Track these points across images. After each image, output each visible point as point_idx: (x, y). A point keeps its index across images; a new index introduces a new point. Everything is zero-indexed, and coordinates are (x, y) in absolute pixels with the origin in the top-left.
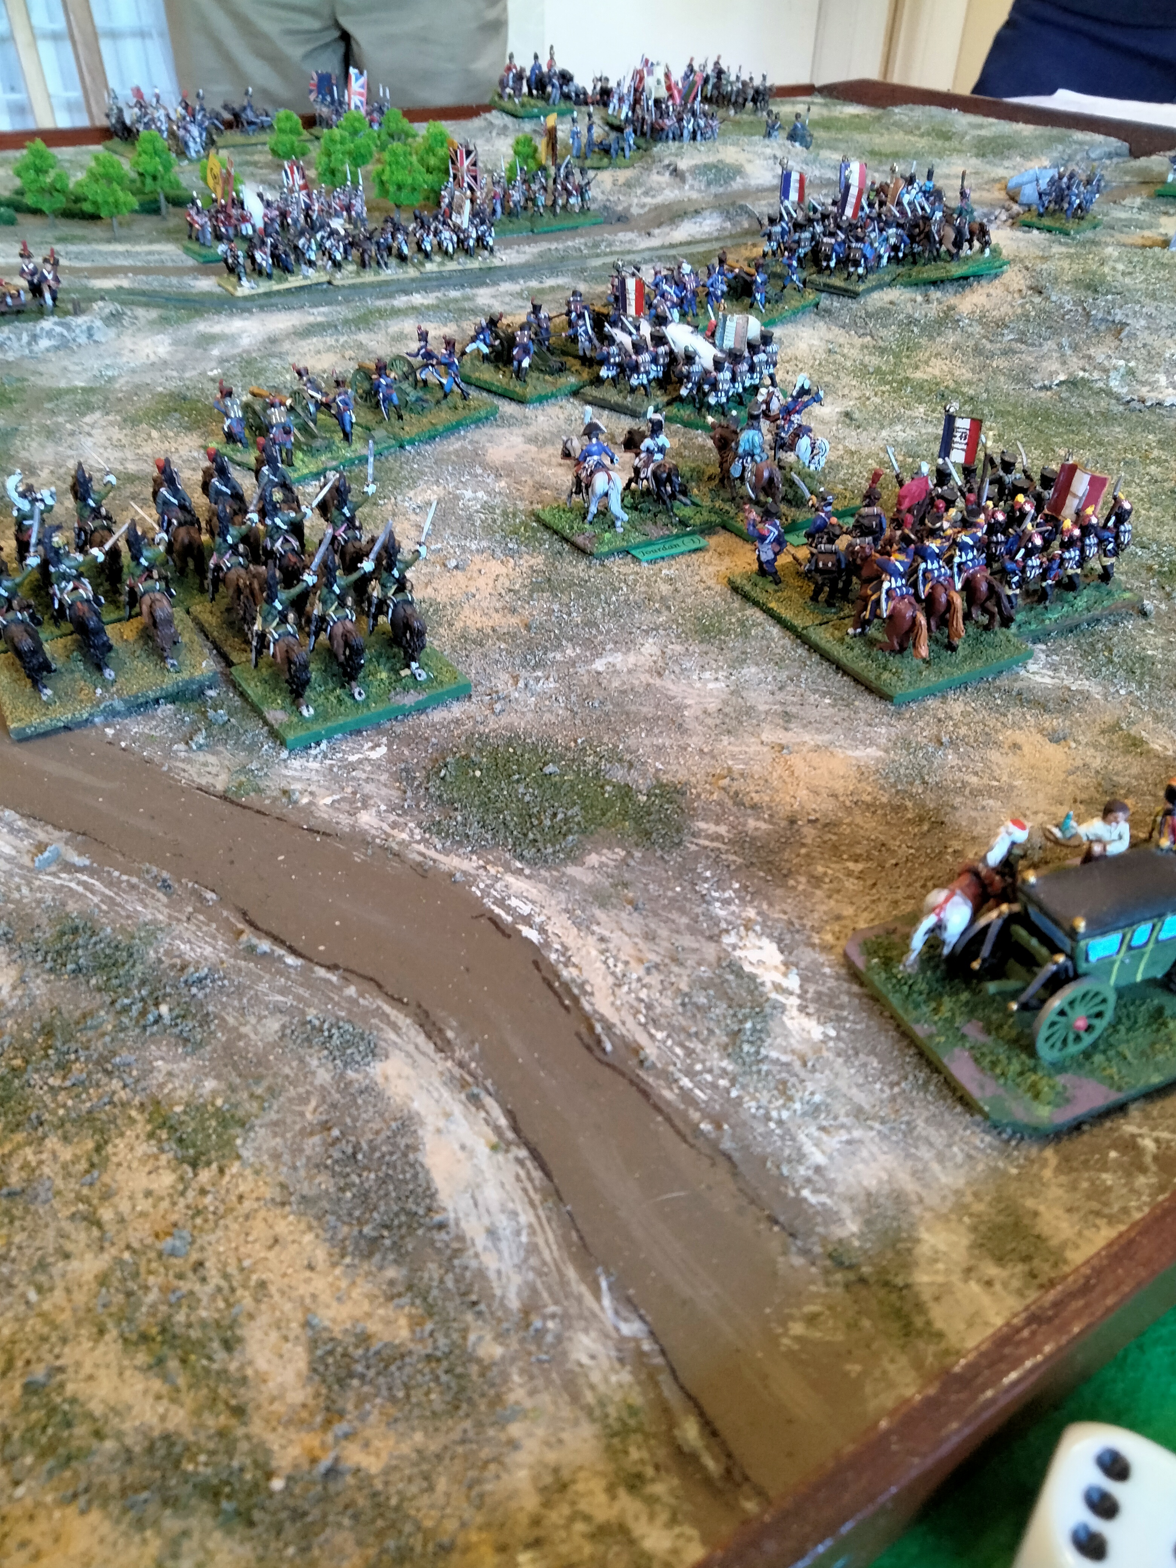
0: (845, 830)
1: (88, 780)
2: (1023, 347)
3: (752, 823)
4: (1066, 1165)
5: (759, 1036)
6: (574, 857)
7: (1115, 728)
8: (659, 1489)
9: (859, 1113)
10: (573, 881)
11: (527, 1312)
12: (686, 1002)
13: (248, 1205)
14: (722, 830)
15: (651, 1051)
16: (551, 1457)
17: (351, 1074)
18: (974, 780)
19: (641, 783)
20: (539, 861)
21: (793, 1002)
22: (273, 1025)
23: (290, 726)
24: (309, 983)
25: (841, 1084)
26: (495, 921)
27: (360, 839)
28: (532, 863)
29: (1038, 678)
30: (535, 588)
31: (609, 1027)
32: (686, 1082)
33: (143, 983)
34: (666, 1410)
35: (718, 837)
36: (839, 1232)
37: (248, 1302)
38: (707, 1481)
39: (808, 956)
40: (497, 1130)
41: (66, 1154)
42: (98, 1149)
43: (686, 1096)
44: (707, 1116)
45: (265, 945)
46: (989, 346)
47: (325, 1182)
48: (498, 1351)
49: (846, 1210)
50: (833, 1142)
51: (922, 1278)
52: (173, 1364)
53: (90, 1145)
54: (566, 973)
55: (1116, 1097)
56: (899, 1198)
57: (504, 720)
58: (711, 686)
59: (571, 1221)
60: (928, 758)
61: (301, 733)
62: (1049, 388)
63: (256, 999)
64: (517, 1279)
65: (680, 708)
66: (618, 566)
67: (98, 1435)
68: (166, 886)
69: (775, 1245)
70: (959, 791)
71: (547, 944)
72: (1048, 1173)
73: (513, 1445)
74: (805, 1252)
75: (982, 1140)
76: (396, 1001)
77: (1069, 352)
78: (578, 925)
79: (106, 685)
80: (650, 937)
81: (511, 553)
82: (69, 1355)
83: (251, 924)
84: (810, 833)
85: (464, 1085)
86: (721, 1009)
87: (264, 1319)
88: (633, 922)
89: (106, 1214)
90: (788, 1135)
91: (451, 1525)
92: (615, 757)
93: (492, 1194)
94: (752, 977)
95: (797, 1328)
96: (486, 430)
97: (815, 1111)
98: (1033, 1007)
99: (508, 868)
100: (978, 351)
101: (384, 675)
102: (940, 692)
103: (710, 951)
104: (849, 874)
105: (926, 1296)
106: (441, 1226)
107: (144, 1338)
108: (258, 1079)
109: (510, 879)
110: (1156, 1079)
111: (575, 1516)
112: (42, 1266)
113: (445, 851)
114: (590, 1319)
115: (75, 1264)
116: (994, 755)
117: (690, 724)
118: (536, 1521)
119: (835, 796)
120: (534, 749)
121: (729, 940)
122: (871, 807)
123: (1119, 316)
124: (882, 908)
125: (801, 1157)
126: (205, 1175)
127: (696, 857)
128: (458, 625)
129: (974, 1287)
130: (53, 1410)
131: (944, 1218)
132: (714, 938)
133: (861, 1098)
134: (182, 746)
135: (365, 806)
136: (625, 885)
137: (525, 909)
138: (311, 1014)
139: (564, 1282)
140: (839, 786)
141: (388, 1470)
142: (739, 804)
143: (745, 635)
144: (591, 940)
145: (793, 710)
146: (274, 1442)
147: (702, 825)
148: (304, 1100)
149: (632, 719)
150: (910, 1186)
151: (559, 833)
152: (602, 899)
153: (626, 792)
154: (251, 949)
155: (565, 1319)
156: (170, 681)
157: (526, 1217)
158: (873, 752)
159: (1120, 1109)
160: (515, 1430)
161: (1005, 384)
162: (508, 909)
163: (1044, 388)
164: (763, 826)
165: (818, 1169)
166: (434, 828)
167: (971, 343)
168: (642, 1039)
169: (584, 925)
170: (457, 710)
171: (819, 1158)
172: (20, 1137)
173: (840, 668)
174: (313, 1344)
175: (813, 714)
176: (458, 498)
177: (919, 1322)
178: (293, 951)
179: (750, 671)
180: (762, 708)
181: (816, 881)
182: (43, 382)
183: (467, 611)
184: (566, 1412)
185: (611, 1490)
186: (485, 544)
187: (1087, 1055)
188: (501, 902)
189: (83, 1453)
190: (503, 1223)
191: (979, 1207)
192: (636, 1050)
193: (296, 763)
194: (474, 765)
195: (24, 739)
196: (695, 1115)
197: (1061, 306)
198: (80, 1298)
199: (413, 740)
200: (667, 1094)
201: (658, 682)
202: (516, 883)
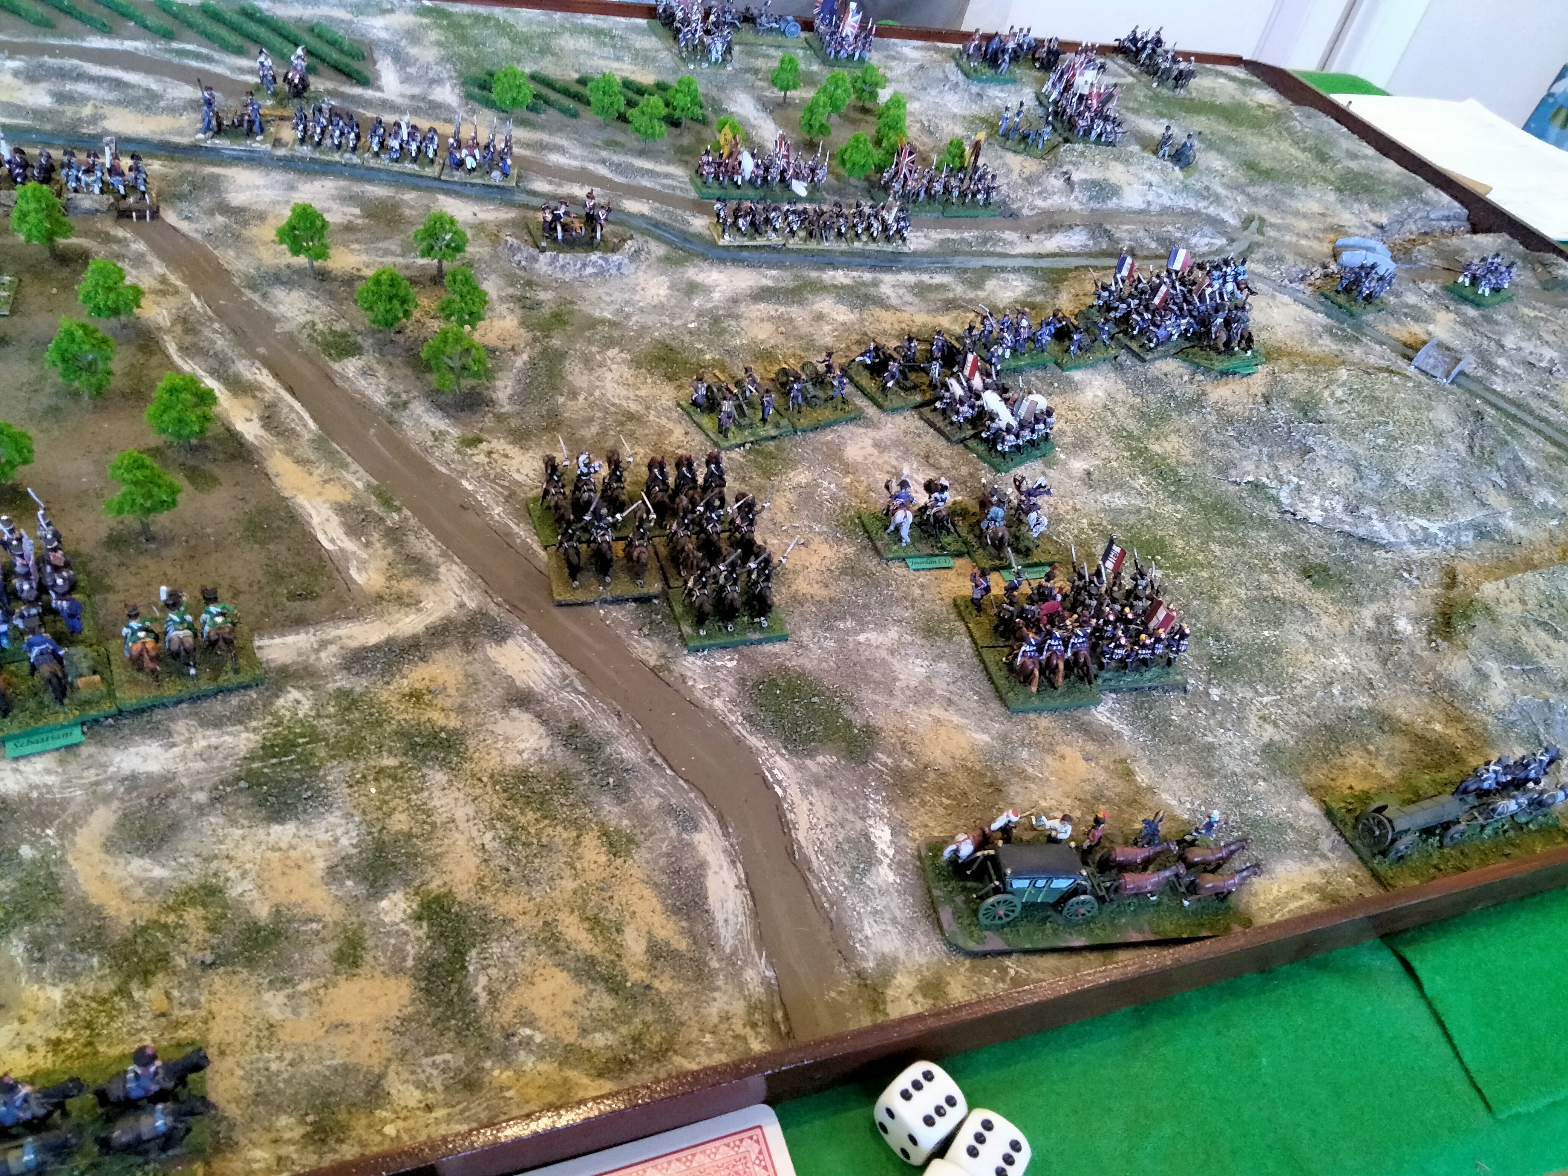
0: (950, 779)
1: (589, 640)
2: (1236, 444)
3: (905, 761)
4: (972, 969)
5: (865, 872)
6: (811, 755)
7: (1123, 761)
8: (762, 1030)
9: (894, 921)
10: (806, 768)
11: (732, 954)
12: (838, 846)
13: (634, 879)
14: (889, 761)
15: (815, 865)
16: (727, 1008)
17: (685, 836)
18: (1030, 770)
19: (858, 722)
20: (794, 752)
21: (888, 861)
22: (656, 802)
23: (692, 637)
24: (675, 786)
25: (892, 906)
26: (764, 779)
27: (712, 713)
28: (790, 752)
29: (1099, 716)
30: (844, 571)
31: (800, 848)
32: (825, 883)
33: (603, 764)
34: (773, 1006)
35: (885, 765)
36: (864, 965)
37: (628, 918)
38: (780, 1033)
39: (903, 841)
40: (740, 879)
41: (565, 835)
42: (578, 837)
43: (823, 888)
44: (828, 900)
45: (659, 760)
46: (1214, 435)
47: (665, 879)
48: (717, 966)
49: (871, 957)
50: (877, 929)
51: (890, 992)
52: (597, 931)
53: (575, 834)
54: (790, 816)
55: (1006, 947)
56: (895, 960)
57: (801, 660)
58: (917, 669)
59: (759, 926)
60: (1013, 749)
61: (697, 643)
62: (1238, 484)
63: (650, 785)
64: (731, 942)
65: (896, 679)
66: (897, 569)
67: (568, 948)
68: (619, 715)
69: (837, 961)
70: (1018, 774)
71: (785, 798)
72: (962, 970)
73: (715, 1000)
74: (848, 968)
75: (940, 946)
76: (710, 806)
77: (1265, 459)
78: (802, 792)
79: (605, 585)
80: (834, 809)
81: (838, 541)
82: (561, 916)
83: (654, 746)
84: (932, 775)
85: (730, 855)
86: (853, 855)
87: (633, 926)
88: (828, 799)
89: (578, 866)
90: (860, 920)
91: (685, 1018)
92: (850, 702)
93: (730, 906)
94: (873, 844)
95: (833, 994)
96: (851, 427)
97: (875, 912)
98: (983, 898)
99: (778, 753)
100: (1205, 437)
101: (745, 619)
102: (1039, 711)
103: (859, 824)
104: (941, 804)
105: (889, 999)
106: (707, 911)
107: (588, 919)
108: (646, 826)
109: (778, 758)
110: (1028, 946)
111: (729, 1029)
112: (552, 879)
113: (751, 733)
114: (755, 965)
115: (564, 882)
116: (1049, 759)
117: (897, 692)
118: (715, 1026)
119: (953, 758)
120: (810, 686)
121: (871, 822)
122: (969, 771)
123: (1310, 441)
124: (948, 827)
125: (861, 930)
126: (619, 861)
127: (870, 772)
128: (794, 587)
129: (909, 1002)
130: (553, 934)
131: (910, 973)
132: (863, 819)
133: (898, 914)
134: (635, 632)
135: (719, 696)
136: (831, 778)
137: (780, 777)
138: (673, 801)
139: (749, 948)
140: (958, 753)
141: (667, 993)
142: (903, 749)
143: (949, 640)
144: (806, 802)
145: (955, 698)
146: (630, 971)
147: (880, 755)
148: (663, 840)
149: (868, 680)
150: (902, 956)
151: (809, 738)
152: (818, 783)
153: (849, 724)
154: (652, 760)
155: (745, 962)
156: (637, 592)
157: (741, 919)
158: (986, 738)
159: (1008, 953)
160: (716, 994)
161: (1210, 472)
162: (773, 775)
163: (1235, 482)
164: (911, 765)
165: (867, 937)
166: (749, 718)
167: (1204, 429)
168: (813, 858)
169: (805, 793)
170: (777, 648)
171: (869, 934)
172: (546, 822)
173: (991, 679)
174: (649, 941)
175: (964, 703)
176: (818, 485)
177: (881, 1007)
178: (671, 768)
179: (943, 665)
180: (939, 692)
181: (923, 803)
182: (587, 309)
183: (801, 579)
184: (737, 995)
185: (745, 1026)
186: (825, 529)
187: (1003, 926)
188: (770, 770)
189: (563, 953)
190: (731, 917)
191: (926, 974)
192: (809, 862)
193: (691, 659)
194: (777, 686)
195: (560, 605)
196: (824, 899)
197: (1276, 421)
198: (566, 896)
199: (752, 661)
200: (815, 886)
201: (889, 658)
202: (780, 762)
